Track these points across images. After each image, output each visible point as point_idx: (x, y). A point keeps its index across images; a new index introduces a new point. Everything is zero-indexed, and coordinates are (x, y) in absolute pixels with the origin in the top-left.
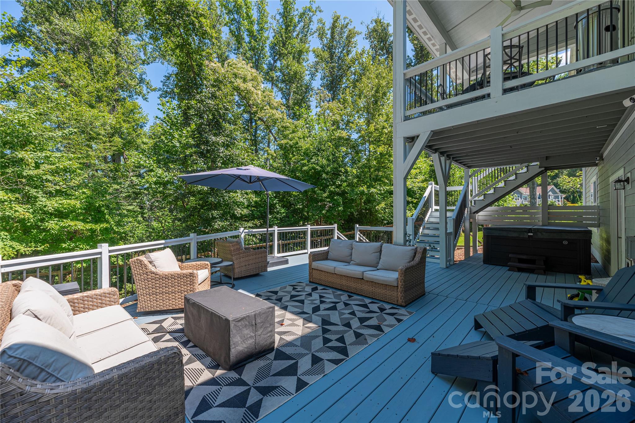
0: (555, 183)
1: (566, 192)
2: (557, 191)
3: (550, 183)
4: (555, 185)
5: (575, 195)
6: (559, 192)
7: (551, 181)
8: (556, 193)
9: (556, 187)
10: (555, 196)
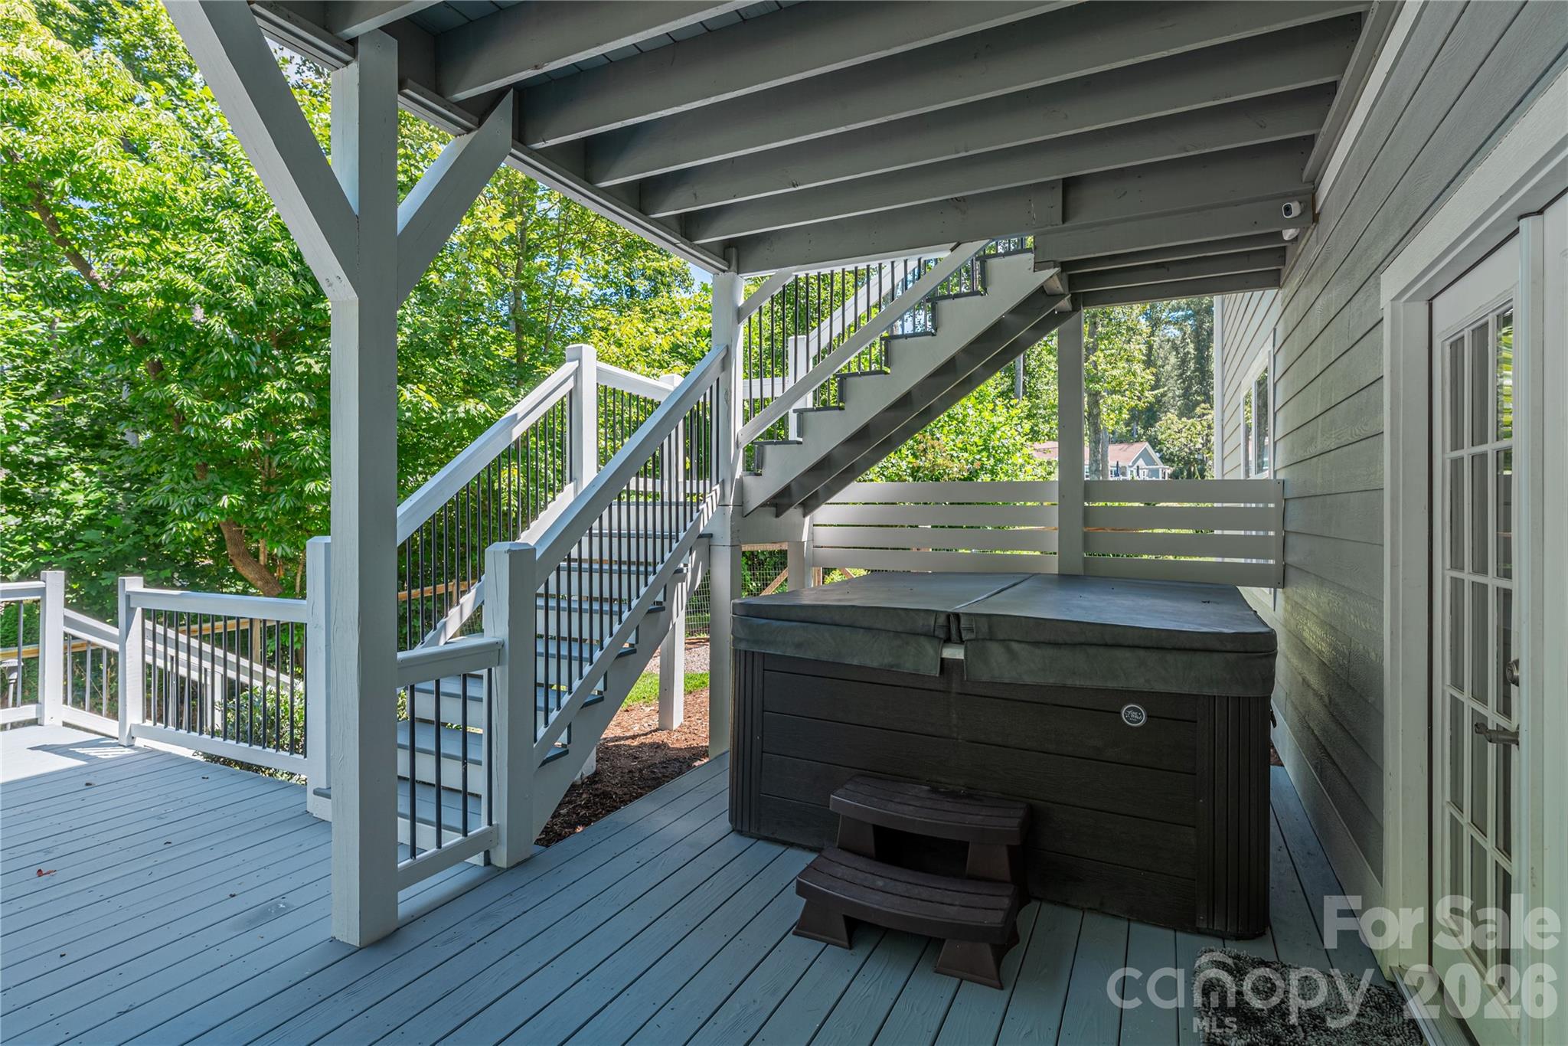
0: (1150, 436)
1: (1174, 462)
2: (1156, 456)
3: (1140, 437)
4: (1150, 442)
5: (1192, 469)
6: (1158, 461)
7: (1142, 431)
8: (1153, 463)
9: (1154, 447)
10: (1150, 470)
